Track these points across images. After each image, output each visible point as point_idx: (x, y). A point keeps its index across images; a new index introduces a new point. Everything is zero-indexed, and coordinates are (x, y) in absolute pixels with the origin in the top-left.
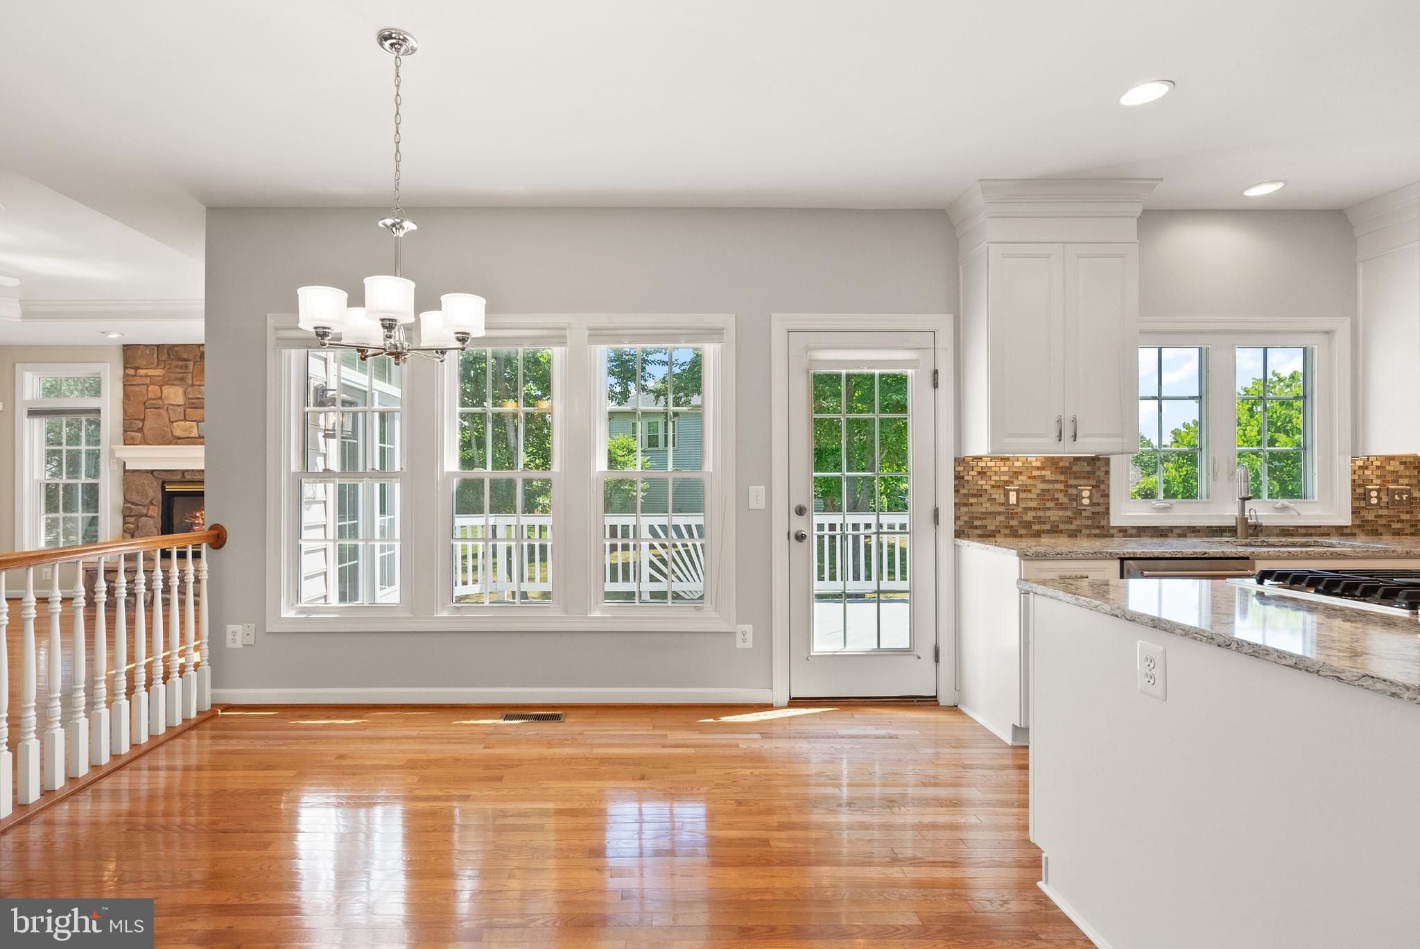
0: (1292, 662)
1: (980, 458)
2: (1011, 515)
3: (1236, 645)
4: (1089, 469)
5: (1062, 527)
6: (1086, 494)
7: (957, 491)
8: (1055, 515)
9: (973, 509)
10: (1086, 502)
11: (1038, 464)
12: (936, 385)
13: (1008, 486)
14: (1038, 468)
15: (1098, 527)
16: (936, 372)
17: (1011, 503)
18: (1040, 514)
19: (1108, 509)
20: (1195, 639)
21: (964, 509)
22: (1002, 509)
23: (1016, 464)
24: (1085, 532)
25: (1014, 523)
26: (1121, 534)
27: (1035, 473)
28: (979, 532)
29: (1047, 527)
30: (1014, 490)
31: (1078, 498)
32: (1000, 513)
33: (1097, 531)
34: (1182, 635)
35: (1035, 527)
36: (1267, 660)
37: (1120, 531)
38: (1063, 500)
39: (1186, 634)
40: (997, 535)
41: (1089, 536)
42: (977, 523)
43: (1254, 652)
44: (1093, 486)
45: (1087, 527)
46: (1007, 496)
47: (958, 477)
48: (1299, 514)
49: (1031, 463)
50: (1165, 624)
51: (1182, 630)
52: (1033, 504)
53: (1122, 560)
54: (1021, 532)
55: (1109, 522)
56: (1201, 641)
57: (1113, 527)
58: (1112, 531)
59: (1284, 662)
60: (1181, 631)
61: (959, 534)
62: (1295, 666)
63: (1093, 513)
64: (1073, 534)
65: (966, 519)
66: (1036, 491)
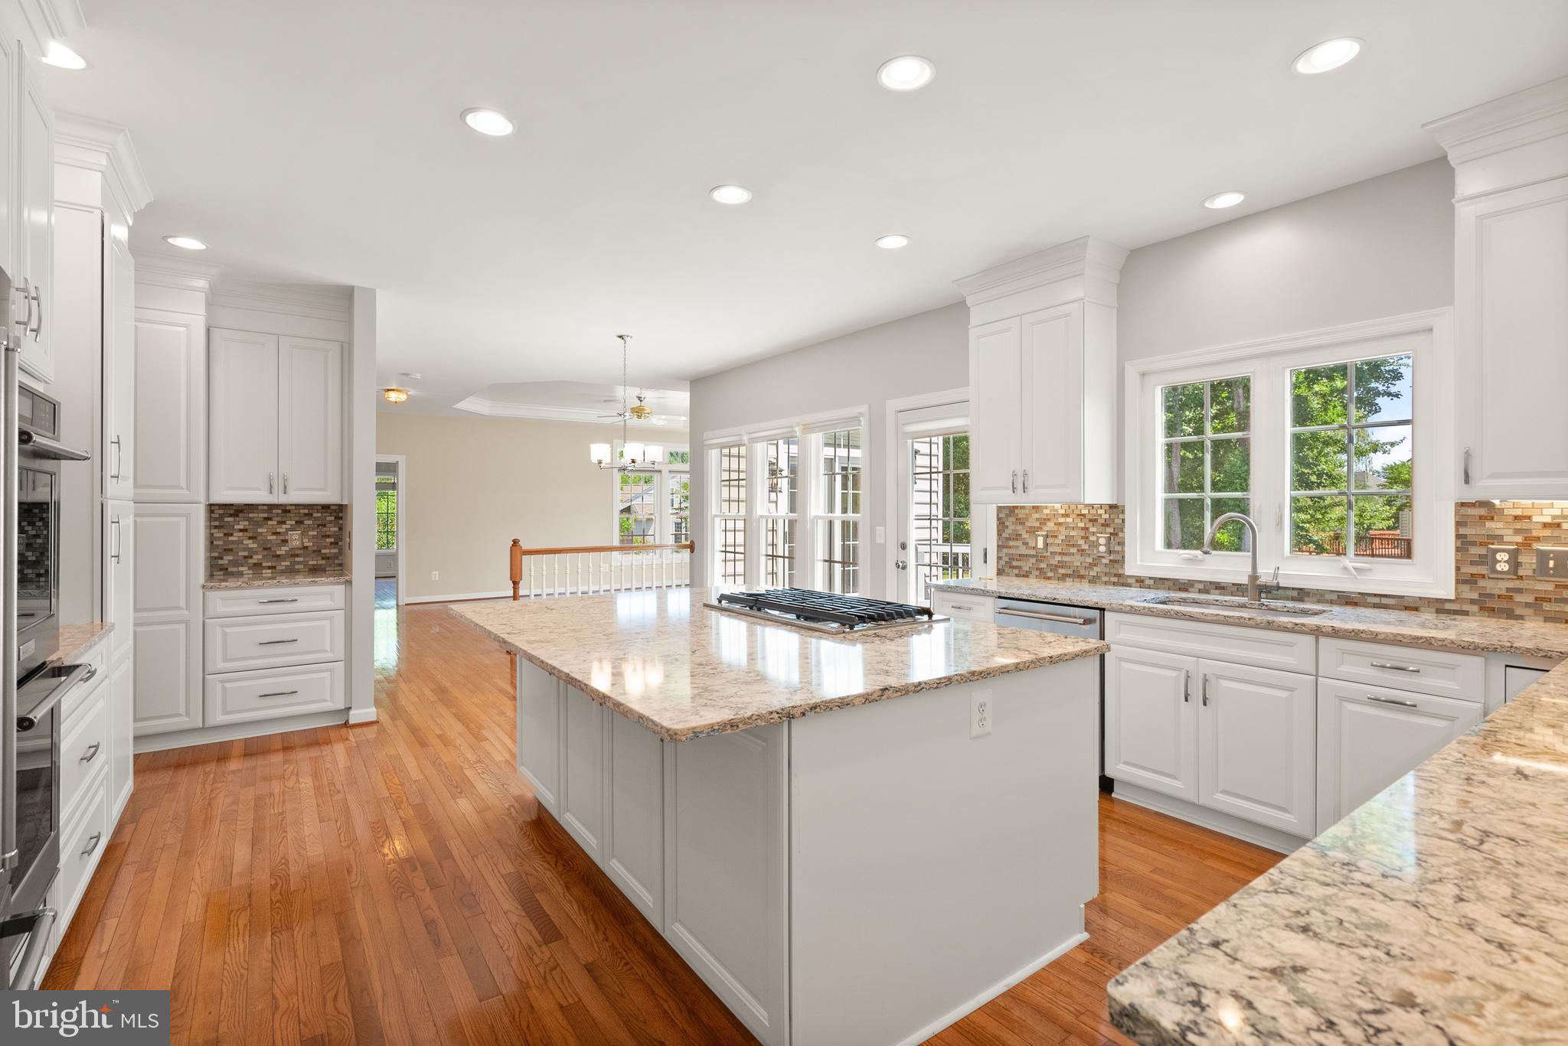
2: (1040, 558)
4: (1107, 516)
5: (1083, 572)
6: (1103, 541)
7: (999, 534)
8: (1077, 561)
9: (1011, 551)
10: (1103, 549)
11: (1062, 512)
13: (1037, 531)
14: (1063, 515)
15: (1115, 575)
17: (1039, 547)
18: (1065, 558)
19: (1123, 557)
21: (1005, 551)
22: (1033, 552)
23: (1046, 511)
24: (1105, 579)
25: (1043, 565)
26: (1138, 585)
27: (1061, 520)
29: (1070, 572)
30: (1042, 536)
31: (1096, 545)
32: (1032, 556)
33: (1115, 579)
35: (1061, 571)
37: (1137, 581)
38: (1084, 546)
40: (1029, 576)
41: (1107, 583)
42: (1015, 563)
44: (1111, 534)
45: (1108, 575)
46: (1036, 540)
47: (1000, 522)
49: (1057, 510)
52: (1058, 549)
54: (1050, 574)
55: (1125, 572)
57: (1130, 577)
58: (1130, 581)
63: (1111, 561)
64: (1093, 581)
65: (1007, 559)
66: (1062, 537)
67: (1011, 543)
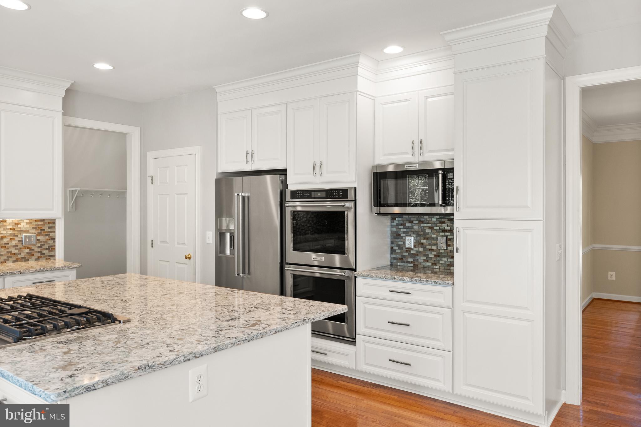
3: (256, 337)
20: (238, 345)
36: (267, 336)
39: (233, 345)
43: (262, 335)
50: (222, 346)
51: (231, 344)
59: (272, 333)
62: (275, 333)
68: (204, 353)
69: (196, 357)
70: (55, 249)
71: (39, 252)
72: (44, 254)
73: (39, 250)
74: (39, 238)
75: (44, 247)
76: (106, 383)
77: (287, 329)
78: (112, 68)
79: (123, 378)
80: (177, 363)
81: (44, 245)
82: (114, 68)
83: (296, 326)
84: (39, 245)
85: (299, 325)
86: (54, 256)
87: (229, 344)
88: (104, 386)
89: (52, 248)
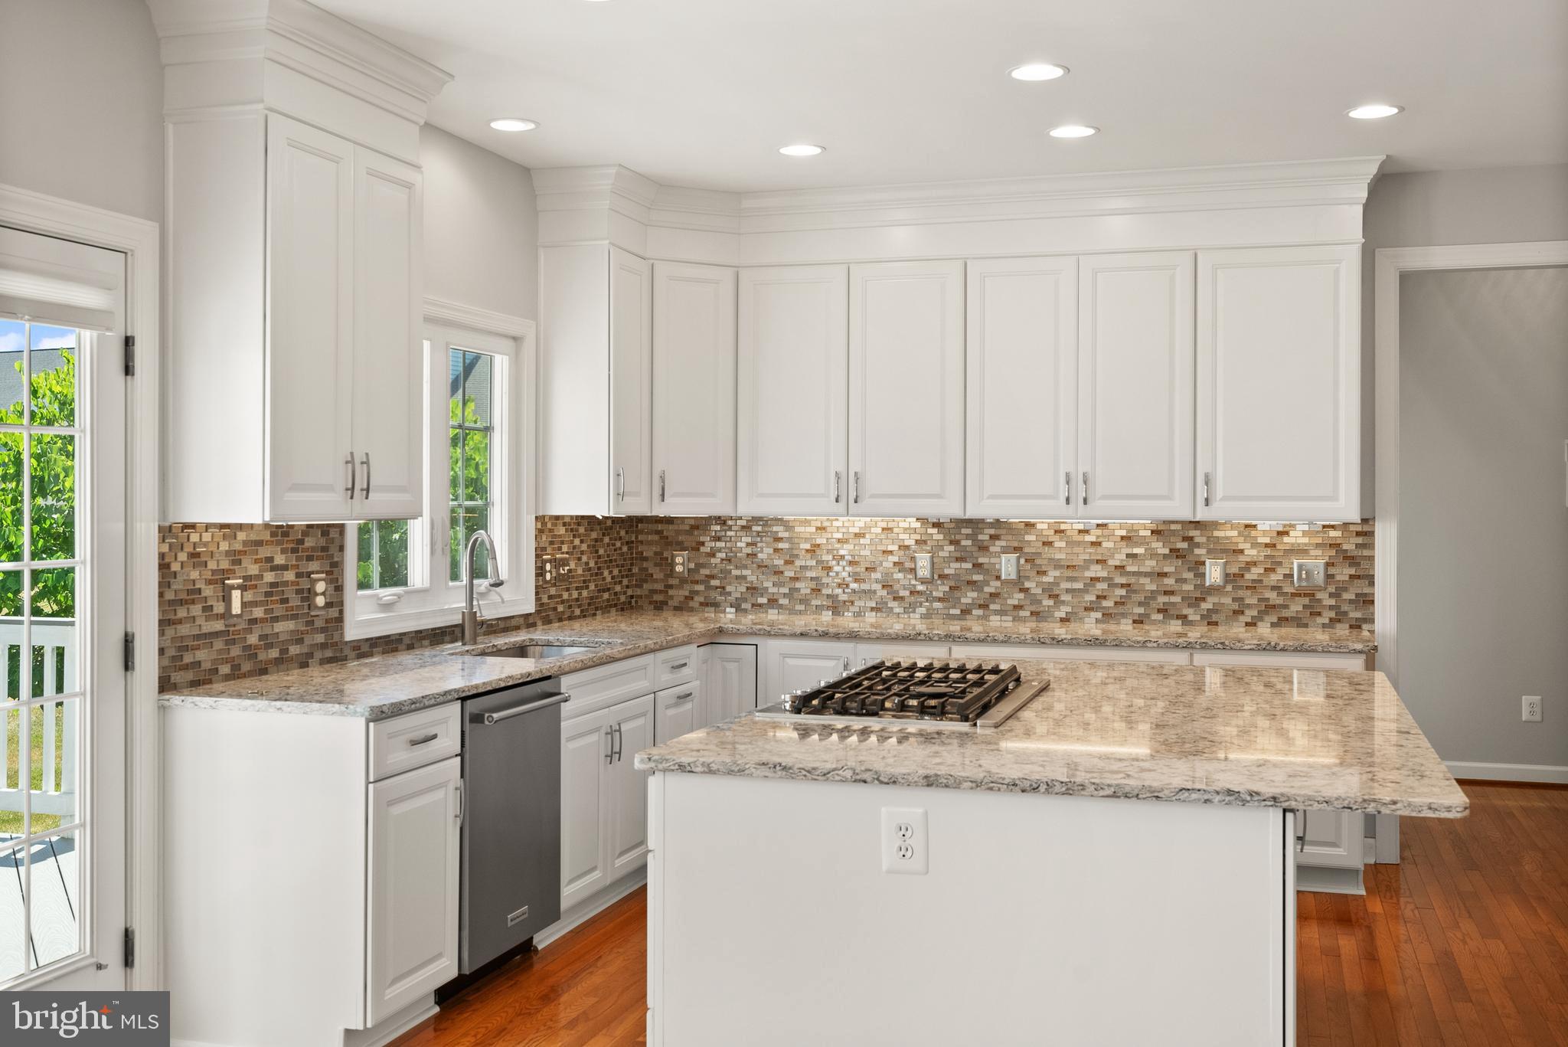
0: (1109, 792)
1: (193, 526)
2: (233, 636)
3: (1045, 787)
4: (322, 542)
5: (291, 652)
6: (320, 587)
7: (161, 595)
8: (284, 630)
9: (182, 631)
10: (320, 601)
11: (266, 536)
12: (128, 370)
13: (229, 579)
15: (334, 645)
16: (128, 342)
17: (234, 613)
18: (268, 630)
19: (341, 612)
20: (991, 789)
22: (218, 626)
23: (240, 536)
24: (318, 655)
25: (235, 652)
27: (262, 553)
28: (190, 676)
29: (277, 654)
30: (237, 588)
31: (311, 593)
32: (216, 634)
33: (330, 653)
34: (972, 788)
35: (264, 655)
36: (1082, 795)
38: (295, 601)
39: (977, 786)
40: (214, 678)
41: (324, 661)
42: (188, 658)
43: (1067, 789)
44: (327, 573)
45: (323, 646)
46: (227, 599)
47: (164, 566)
48: (503, 602)
49: (258, 533)
50: (946, 779)
51: (971, 782)
52: (259, 613)
53: (464, 699)
54: (245, 667)
55: (342, 635)
56: (999, 790)
57: (348, 643)
58: (346, 651)
59: (1102, 793)
60: (970, 784)
61: (166, 685)
62: (1115, 795)
63: (327, 621)
64: (305, 663)
65: (175, 651)
66: (263, 587)
67: (182, 613)
68: (900, 780)
69: (881, 782)
70: (1372, 602)
71: (1331, 607)
72: (1346, 613)
73: (1332, 602)
74: (1332, 571)
75: (1346, 596)
76: (710, 771)
77: (1157, 797)
78: (1395, 111)
79: (736, 771)
80: (837, 778)
81: (1346, 589)
82: (1402, 109)
83: (1199, 800)
84: (1332, 589)
85: (1206, 801)
86: (1372, 621)
87: (966, 779)
88: (704, 772)
89: (1367, 601)
